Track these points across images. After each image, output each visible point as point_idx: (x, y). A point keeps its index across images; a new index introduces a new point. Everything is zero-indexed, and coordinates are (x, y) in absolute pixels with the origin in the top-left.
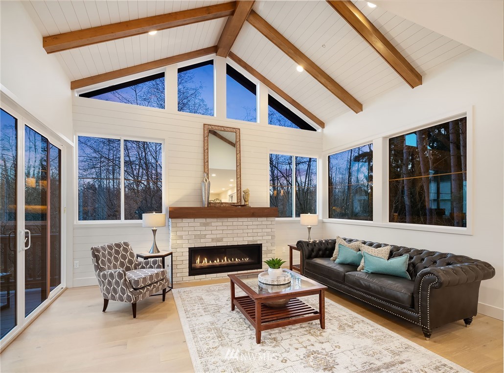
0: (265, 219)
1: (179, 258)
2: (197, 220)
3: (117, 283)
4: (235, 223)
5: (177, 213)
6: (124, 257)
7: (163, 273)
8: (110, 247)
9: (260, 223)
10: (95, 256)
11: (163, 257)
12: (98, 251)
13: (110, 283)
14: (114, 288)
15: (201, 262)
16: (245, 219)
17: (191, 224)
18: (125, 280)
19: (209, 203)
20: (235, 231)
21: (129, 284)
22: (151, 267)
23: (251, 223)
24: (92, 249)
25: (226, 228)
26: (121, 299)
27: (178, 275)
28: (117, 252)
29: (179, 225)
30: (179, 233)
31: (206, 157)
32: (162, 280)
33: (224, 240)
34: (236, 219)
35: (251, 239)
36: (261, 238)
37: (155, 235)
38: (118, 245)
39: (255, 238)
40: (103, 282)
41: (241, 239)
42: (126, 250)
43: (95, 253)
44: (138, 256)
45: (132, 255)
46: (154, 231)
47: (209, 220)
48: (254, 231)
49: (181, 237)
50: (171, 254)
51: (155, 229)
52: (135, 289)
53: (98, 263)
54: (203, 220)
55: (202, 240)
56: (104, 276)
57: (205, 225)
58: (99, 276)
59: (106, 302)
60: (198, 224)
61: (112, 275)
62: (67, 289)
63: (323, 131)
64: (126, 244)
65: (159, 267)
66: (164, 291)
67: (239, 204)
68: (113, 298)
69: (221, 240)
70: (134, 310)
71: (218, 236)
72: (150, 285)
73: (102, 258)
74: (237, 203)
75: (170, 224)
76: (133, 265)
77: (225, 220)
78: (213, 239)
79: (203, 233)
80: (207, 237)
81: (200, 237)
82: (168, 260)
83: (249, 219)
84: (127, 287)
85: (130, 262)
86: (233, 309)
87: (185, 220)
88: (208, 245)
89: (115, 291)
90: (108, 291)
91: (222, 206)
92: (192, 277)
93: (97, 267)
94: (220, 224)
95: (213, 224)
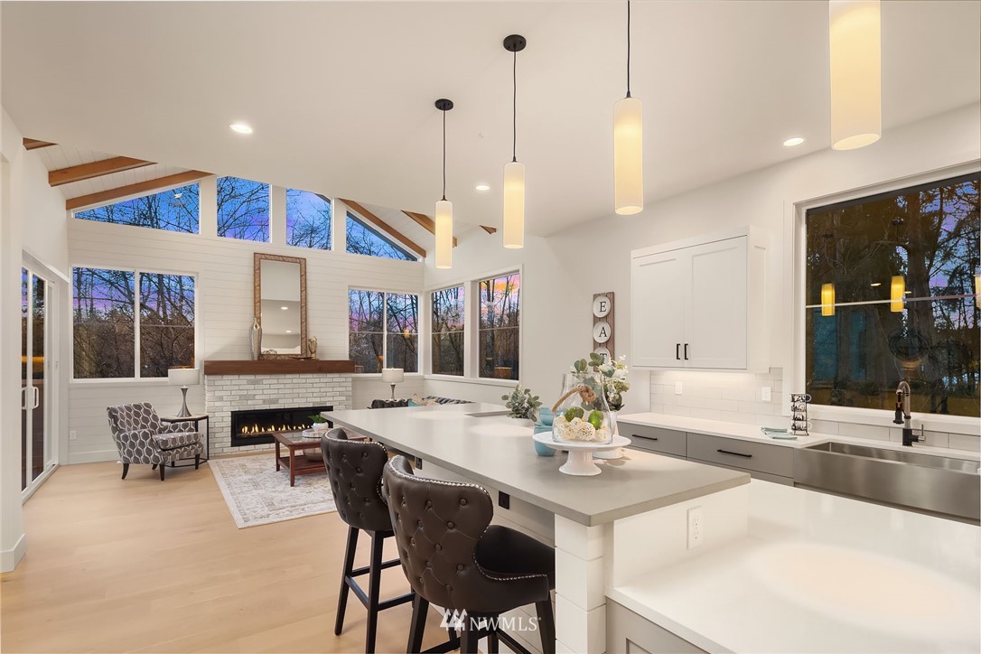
0: (337, 375)
1: (217, 425)
2: (242, 377)
3: (142, 444)
4: (295, 381)
5: (215, 368)
6: (146, 420)
7: (196, 436)
8: (129, 409)
9: (330, 380)
10: (111, 416)
11: (196, 421)
12: (115, 411)
13: (132, 445)
14: (138, 449)
15: (250, 430)
16: (310, 376)
17: (234, 382)
18: (152, 440)
19: (260, 355)
20: (295, 391)
21: (155, 444)
22: (181, 431)
23: (318, 380)
24: (108, 408)
25: (282, 386)
26: (147, 461)
27: (217, 445)
28: (137, 414)
29: (217, 383)
30: (217, 394)
31: (257, 296)
32: (195, 444)
33: (280, 401)
34: (297, 376)
35: (318, 400)
36: (331, 399)
37: (184, 395)
38: (138, 407)
39: (323, 399)
40: (123, 444)
41: (304, 400)
42: (147, 412)
43: (112, 414)
44: (162, 420)
45: (155, 417)
46: (184, 391)
47: (259, 377)
48: (322, 390)
49: (221, 399)
50: (207, 417)
51: (185, 387)
52: (164, 450)
53: (116, 424)
54: (252, 377)
55: (250, 402)
56: (126, 438)
57: (254, 383)
58: (119, 438)
59: (126, 467)
60: (245, 382)
61: (135, 436)
62: (59, 466)
63: (424, 261)
64: (148, 405)
65: (191, 430)
66: (197, 457)
67: (304, 356)
68: (137, 461)
69: (276, 401)
70: (162, 473)
71: (272, 397)
72: (180, 447)
73: (120, 419)
74: (302, 354)
75: (206, 382)
76: (157, 430)
77: (282, 376)
78: (264, 401)
79: (251, 393)
80: (256, 397)
81: (247, 398)
82: (202, 424)
83: (315, 376)
84: (154, 447)
85: (154, 426)
86: (278, 470)
87: (225, 377)
88: (257, 408)
89: (139, 453)
90: (130, 454)
91: (278, 358)
92: (237, 448)
93: (115, 429)
94: (275, 381)
95: (264, 382)
